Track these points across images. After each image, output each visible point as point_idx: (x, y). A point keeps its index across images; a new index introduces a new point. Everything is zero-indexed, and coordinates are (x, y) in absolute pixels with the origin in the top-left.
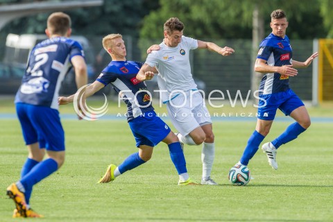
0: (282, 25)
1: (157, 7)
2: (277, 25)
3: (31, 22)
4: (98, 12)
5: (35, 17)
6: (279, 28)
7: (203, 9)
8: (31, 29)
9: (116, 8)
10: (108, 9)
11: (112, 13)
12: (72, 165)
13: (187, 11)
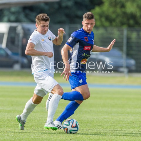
0: (91, 24)
1: (100, 3)
2: (88, 24)
3: (6, 13)
4: (56, 6)
5: (9, 9)
6: (89, 26)
7: (135, 5)
8: (6, 19)
9: (70, 4)
10: (64, 4)
11: (67, 7)
12: (35, 120)
13: (123, 6)
